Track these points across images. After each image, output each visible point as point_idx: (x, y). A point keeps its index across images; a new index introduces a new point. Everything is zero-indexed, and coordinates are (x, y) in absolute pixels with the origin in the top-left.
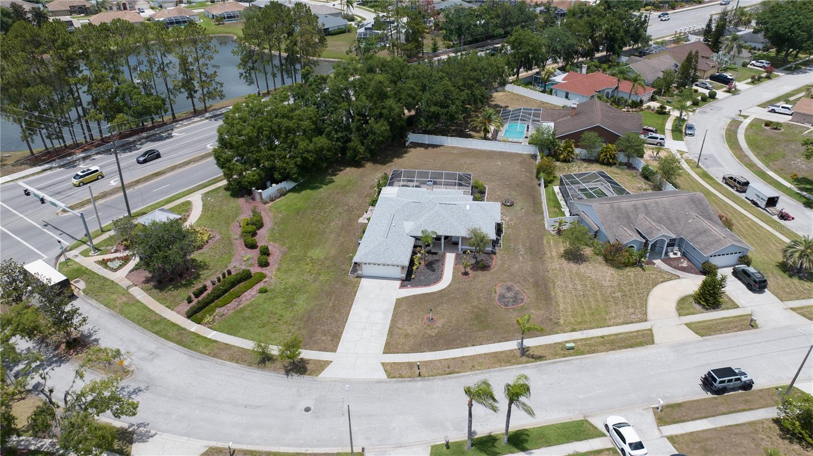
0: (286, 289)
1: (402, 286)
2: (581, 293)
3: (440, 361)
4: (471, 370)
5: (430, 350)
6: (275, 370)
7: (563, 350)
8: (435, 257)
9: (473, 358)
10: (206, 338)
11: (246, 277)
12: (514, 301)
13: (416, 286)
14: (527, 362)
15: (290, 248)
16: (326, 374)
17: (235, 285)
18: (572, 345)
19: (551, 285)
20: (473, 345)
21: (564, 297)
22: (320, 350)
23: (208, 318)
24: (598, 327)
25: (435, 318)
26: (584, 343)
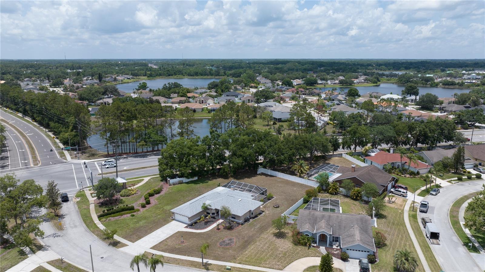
0: (141, 217)
1: (186, 227)
2: (263, 250)
3: (168, 257)
4: (176, 264)
5: (169, 252)
6: (107, 242)
7: (225, 269)
8: (214, 220)
9: (183, 260)
10: (97, 226)
11: (132, 209)
12: (226, 245)
13: (192, 228)
14: (203, 269)
15: (160, 204)
16: (122, 249)
17: (124, 211)
18: (230, 267)
19: (252, 243)
20: (188, 256)
21: (253, 249)
22: (129, 241)
23: (104, 219)
24: (253, 265)
25: (185, 242)
26: (238, 269)
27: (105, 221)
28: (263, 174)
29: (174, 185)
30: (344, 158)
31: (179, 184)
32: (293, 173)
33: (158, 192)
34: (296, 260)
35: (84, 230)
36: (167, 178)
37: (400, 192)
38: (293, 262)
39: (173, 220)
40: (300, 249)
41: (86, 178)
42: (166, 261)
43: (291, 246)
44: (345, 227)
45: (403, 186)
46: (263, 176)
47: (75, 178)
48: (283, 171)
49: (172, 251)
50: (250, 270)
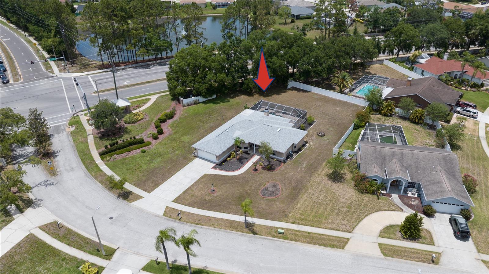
0: (155, 153)
1: (214, 168)
2: (319, 201)
3: (198, 215)
4: (210, 226)
5: (198, 208)
6: (114, 193)
7: (275, 232)
8: (247, 156)
9: (218, 219)
10: (99, 168)
11: (141, 142)
12: (270, 194)
13: (222, 169)
14: (247, 233)
15: (175, 133)
16: (136, 204)
17: (132, 145)
18: (282, 231)
19: (304, 191)
20: (224, 212)
21: (306, 200)
22: (143, 190)
23: (107, 158)
24: (311, 226)
25: (216, 190)
26: (294, 232)
27: (109, 161)
28: (294, 89)
29: (188, 105)
30: (385, 65)
31: (195, 104)
32: (329, 87)
33: (170, 116)
34: (366, 216)
35: (84, 174)
36: (180, 97)
37: (470, 112)
38: (362, 219)
39: (197, 157)
40: (367, 199)
41: (80, 98)
42: (197, 222)
43: (354, 194)
44: (424, 169)
45: (471, 104)
46: (294, 91)
47: (66, 99)
48: (317, 84)
49: (202, 205)
50: (309, 233)
